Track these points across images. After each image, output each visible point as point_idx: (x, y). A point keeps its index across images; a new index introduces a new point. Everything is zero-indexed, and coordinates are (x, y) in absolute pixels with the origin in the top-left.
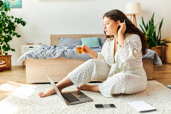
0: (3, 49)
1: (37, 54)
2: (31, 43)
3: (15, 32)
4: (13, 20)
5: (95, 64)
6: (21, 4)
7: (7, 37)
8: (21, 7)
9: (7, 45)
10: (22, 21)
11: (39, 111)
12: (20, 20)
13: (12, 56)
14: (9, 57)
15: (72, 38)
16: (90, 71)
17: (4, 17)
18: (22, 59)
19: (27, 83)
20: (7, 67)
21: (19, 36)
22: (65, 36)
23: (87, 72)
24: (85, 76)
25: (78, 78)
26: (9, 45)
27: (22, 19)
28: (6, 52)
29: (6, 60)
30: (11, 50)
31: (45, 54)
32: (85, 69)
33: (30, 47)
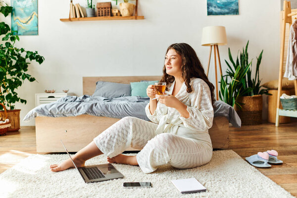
0: (7, 100)
1: (53, 109)
2: (51, 90)
3: (26, 73)
4: (23, 55)
5: (131, 123)
6: (38, 28)
7: (14, 80)
8: (37, 34)
9: (14, 93)
10: (38, 56)
11: (44, 190)
12: (35, 54)
13: (21, 111)
14: (17, 113)
15: (116, 82)
16: (125, 132)
17: (9, 50)
18: (30, 117)
19: (38, 153)
20: (13, 128)
21: (32, 80)
22: (105, 80)
23: (120, 134)
24: (117, 140)
25: (108, 143)
26: (17, 94)
27: (37, 52)
28: (12, 104)
29: (12, 118)
30: (20, 100)
31: (63, 110)
32: (117, 129)
33: (50, 97)
